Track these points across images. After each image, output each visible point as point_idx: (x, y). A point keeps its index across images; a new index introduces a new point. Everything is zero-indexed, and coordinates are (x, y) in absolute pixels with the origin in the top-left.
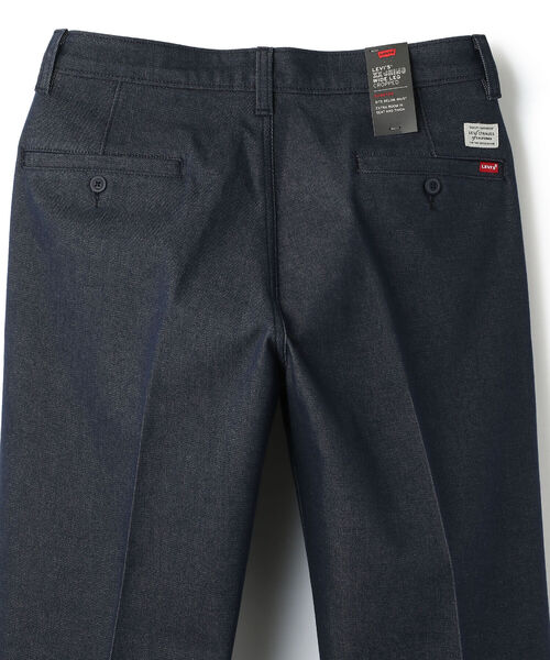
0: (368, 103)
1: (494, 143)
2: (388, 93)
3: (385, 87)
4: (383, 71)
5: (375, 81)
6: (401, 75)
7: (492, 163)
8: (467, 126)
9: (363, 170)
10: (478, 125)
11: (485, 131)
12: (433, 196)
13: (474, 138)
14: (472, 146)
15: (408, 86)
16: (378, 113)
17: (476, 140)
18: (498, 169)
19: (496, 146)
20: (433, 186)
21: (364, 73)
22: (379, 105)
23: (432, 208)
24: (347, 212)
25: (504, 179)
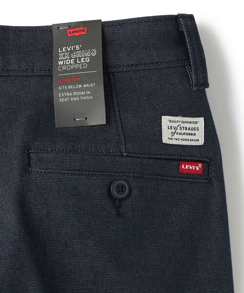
0: (50, 88)
1: (199, 139)
2: (74, 78)
3: (71, 71)
4: (71, 52)
5: (61, 63)
6: (91, 57)
7: (196, 162)
8: (165, 120)
9: (35, 169)
10: (179, 118)
11: (188, 125)
12: (121, 200)
13: (173, 134)
14: (171, 142)
15: (99, 71)
16: (62, 100)
17: (176, 136)
18: (203, 169)
19: (201, 142)
20: (121, 189)
21: (49, 53)
22: (63, 91)
23: (119, 215)
24: (11, 218)
25: (210, 181)
